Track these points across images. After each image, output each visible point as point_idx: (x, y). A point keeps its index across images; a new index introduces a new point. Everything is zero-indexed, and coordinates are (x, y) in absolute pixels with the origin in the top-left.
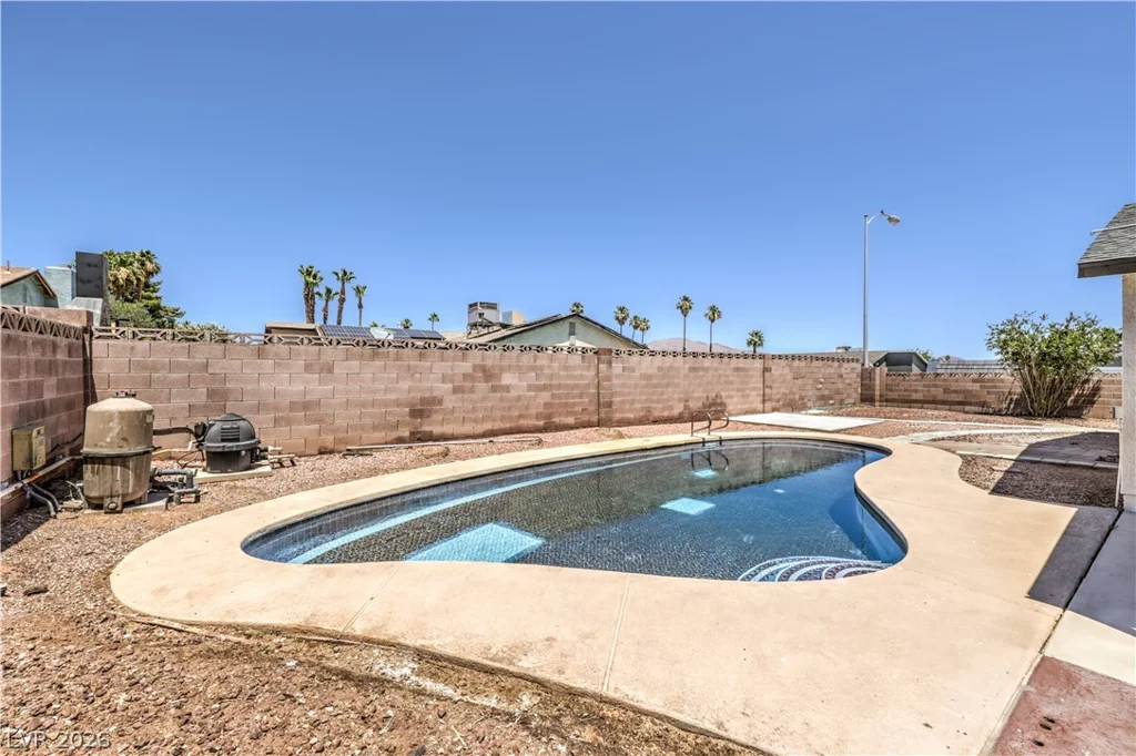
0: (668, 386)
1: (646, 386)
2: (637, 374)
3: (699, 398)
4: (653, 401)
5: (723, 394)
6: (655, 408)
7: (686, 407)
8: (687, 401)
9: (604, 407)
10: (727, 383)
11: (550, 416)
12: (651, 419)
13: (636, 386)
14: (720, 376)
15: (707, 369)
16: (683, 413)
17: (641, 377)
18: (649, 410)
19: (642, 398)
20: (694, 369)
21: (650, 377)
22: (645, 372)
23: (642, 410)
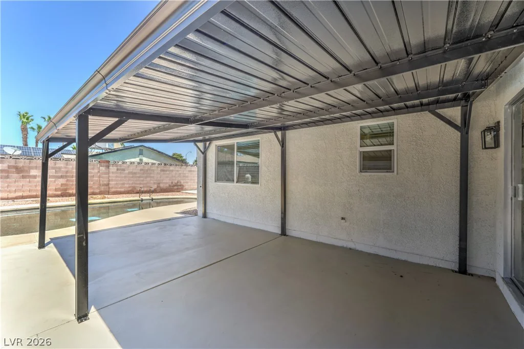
0: (146, 177)
1: (132, 177)
2: (127, 172)
3: (166, 183)
4: (137, 184)
5: (182, 181)
6: (138, 187)
7: (158, 187)
8: (159, 184)
9: (103, 186)
10: (184, 176)
11: (66, 190)
12: (135, 191)
13: (125, 177)
14: (180, 174)
15: (172, 171)
16: (156, 189)
17: (129, 173)
18: (134, 188)
19: (129, 182)
20: (163, 171)
21: (135, 173)
22: (131, 171)
23: (129, 187)
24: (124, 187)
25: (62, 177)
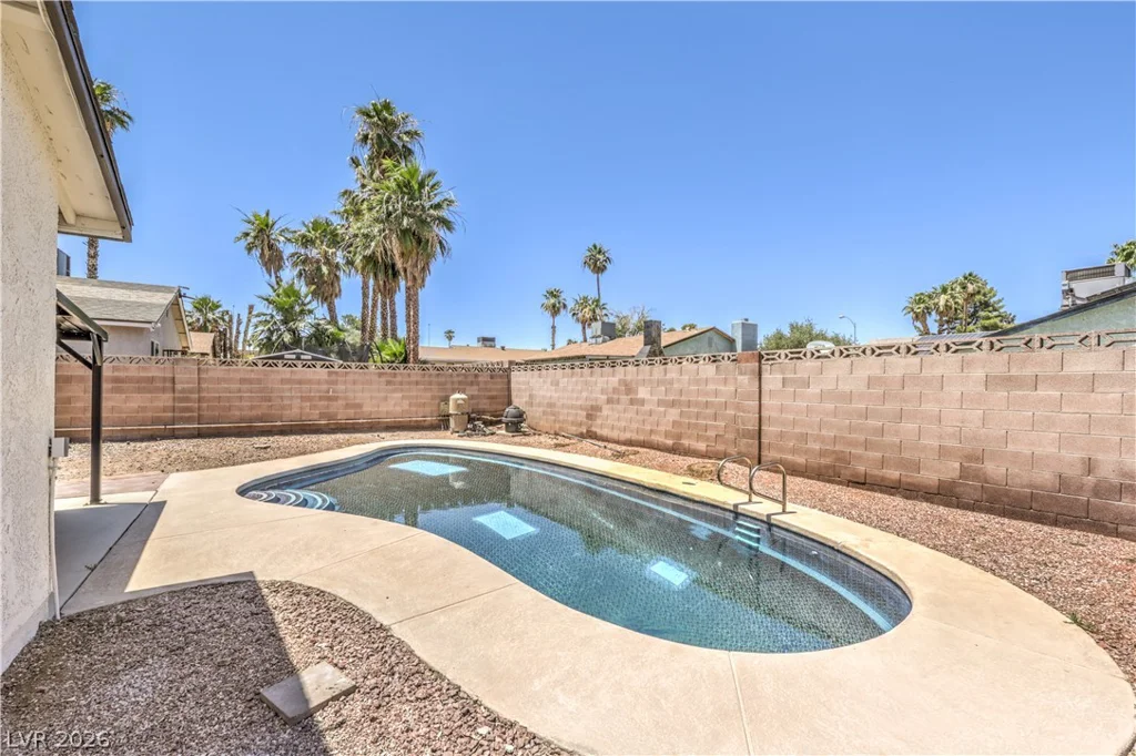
9: (744, 436)
13: (810, 411)
16: (953, 483)
17: (822, 396)
18: (843, 458)
19: (824, 432)
20: (1008, 381)
21: (849, 397)
22: (831, 387)
23: (822, 453)
24: (806, 452)
25: (673, 404)
